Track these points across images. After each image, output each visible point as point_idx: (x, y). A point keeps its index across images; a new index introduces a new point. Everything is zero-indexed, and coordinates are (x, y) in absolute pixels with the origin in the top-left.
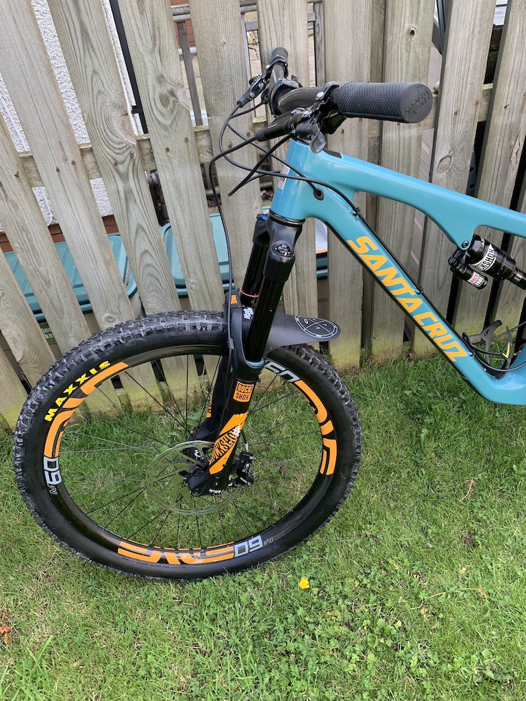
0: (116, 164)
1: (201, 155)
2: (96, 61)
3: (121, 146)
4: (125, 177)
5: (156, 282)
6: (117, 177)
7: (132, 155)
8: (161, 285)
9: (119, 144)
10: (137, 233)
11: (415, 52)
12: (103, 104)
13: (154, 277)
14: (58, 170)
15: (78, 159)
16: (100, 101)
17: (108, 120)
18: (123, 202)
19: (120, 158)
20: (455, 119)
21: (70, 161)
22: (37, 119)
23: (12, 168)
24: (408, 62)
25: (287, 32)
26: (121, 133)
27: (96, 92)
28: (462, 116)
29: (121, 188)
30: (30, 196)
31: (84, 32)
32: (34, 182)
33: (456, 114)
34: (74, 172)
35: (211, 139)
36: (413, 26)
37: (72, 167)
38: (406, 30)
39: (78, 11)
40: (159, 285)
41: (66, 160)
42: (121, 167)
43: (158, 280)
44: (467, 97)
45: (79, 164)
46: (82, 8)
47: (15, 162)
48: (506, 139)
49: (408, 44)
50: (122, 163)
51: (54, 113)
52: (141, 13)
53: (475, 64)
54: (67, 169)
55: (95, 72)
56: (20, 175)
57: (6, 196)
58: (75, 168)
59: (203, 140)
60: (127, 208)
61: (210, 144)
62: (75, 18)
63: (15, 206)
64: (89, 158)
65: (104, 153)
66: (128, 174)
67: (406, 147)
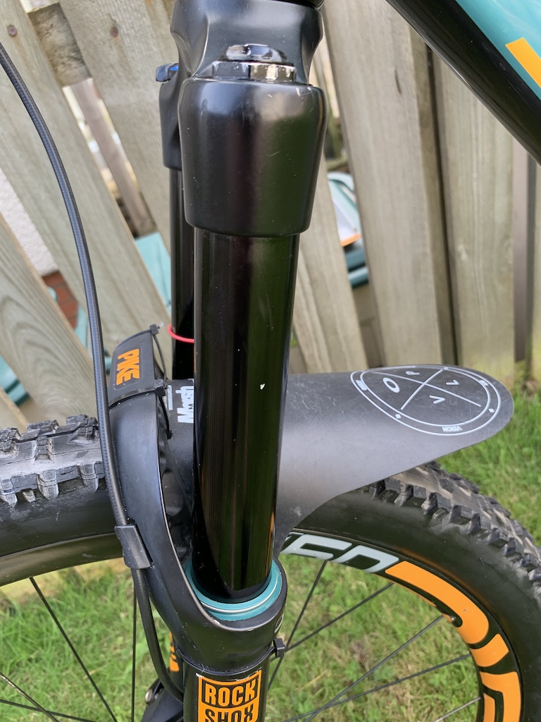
1: (60, 68)
5: (47, 356)
8: (56, 357)
13: (40, 346)
35: (69, 26)
40: (53, 359)
43: (48, 350)
59: (54, 32)
61: (70, 39)
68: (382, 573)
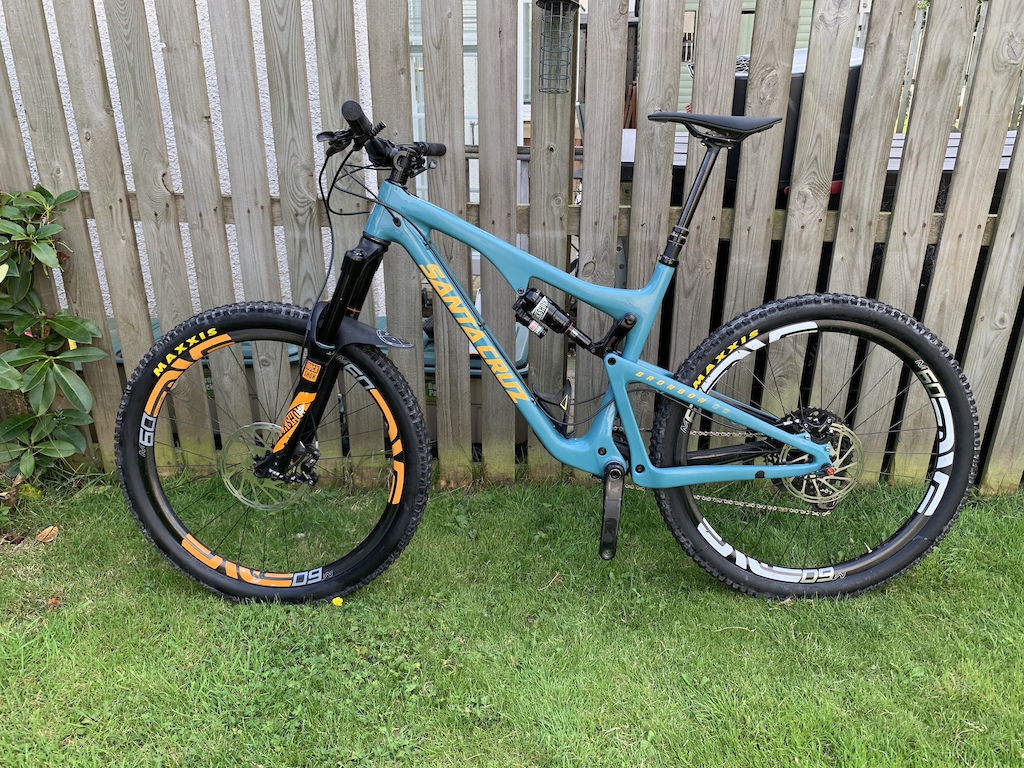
0: (297, 215)
2: (295, 132)
3: (303, 200)
4: (302, 227)
6: (296, 226)
7: (311, 209)
9: (302, 198)
10: (304, 281)
11: (555, 165)
12: (295, 164)
14: (249, 211)
15: (267, 205)
16: (293, 162)
17: (296, 177)
18: (297, 250)
19: (301, 210)
20: (595, 229)
21: (260, 206)
22: (241, 168)
23: (212, 202)
24: (549, 172)
25: (447, 133)
26: (304, 190)
27: (291, 154)
28: (601, 226)
29: (297, 237)
30: (221, 229)
31: (291, 109)
32: (228, 219)
33: (596, 224)
34: (261, 214)
36: (552, 145)
37: (260, 210)
38: (546, 147)
39: (289, 95)
41: (256, 204)
42: (300, 218)
44: (605, 210)
45: (266, 210)
46: (293, 93)
47: (217, 199)
48: (647, 255)
49: (549, 158)
50: (302, 215)
51: (256, 166)
52: (335, 103)
53: (609, 183)
54: (256, 212)
55: (293, 139)
56: (218, 210)
57: (202, 226)
58: (263, 212)
60: (300, 256)
62: (286, 100)
63: (208, 235)
64: (276, 207)
65: (289, 204)
66: (305, 225)
67: (552, 246)
68: (369, 390)
